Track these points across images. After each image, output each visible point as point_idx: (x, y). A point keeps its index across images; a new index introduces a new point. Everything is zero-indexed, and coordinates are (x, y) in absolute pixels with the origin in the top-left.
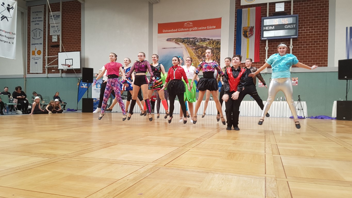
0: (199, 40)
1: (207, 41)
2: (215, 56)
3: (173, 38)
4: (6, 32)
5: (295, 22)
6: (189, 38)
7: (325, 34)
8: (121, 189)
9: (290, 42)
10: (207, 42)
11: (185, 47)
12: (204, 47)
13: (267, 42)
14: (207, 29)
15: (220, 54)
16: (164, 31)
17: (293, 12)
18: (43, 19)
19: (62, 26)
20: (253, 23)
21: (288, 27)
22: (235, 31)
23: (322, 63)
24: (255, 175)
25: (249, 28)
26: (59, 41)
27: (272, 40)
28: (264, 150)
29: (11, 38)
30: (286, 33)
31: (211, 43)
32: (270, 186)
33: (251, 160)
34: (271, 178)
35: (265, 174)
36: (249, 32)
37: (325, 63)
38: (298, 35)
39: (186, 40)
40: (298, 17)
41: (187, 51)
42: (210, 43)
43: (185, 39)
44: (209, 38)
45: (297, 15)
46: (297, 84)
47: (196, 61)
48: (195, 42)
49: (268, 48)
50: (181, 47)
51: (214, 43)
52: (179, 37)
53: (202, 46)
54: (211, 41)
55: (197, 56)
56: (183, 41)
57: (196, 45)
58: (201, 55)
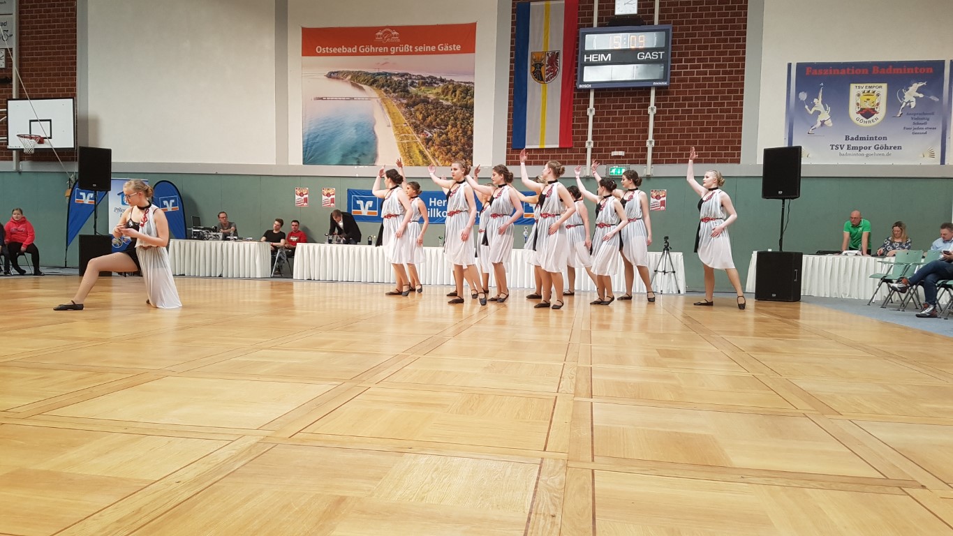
0: (417, 81)
1: (437, 84)
2: (459, 126)
3: (346, 70)
5: (664, 46)
6: (391, 74)
7: (737, 79)
9: (650, 98)
10: (438, 87)
11: (379, 99)
12: (430, 100)
13: (592, 94)
14: (437, 52)
15: (473, 122)
16: (319, 49)
17: (660, 17)
19: (20, 23)
20: (556, 44)
21: (646, 57)
22: (512, 61)
23: (726, 155)
25: (548, 54)
26: (11, 66)
27: (604, 89)
30: (639, 74)
31: (450, 92)
36: (547, 66)
37: (733, 155)
38: (669, 79)
39: (381, 80)
40: (671, 30)
41: (386, 110)
42: (445, 91)
43: (379, 77)
44: (443, 78)
45: (670, 27)
46: (662, 208)
47: (410, 139)
48: (407, 86)
49: (594, 112)
50: (369, 99)
51: (456, 91)
52: (363, 70)
53: (424, 97)
54: (450, 86)
55: (412, 123)
56: (372, 80)
57: (410, 95)
58: (422, 123)
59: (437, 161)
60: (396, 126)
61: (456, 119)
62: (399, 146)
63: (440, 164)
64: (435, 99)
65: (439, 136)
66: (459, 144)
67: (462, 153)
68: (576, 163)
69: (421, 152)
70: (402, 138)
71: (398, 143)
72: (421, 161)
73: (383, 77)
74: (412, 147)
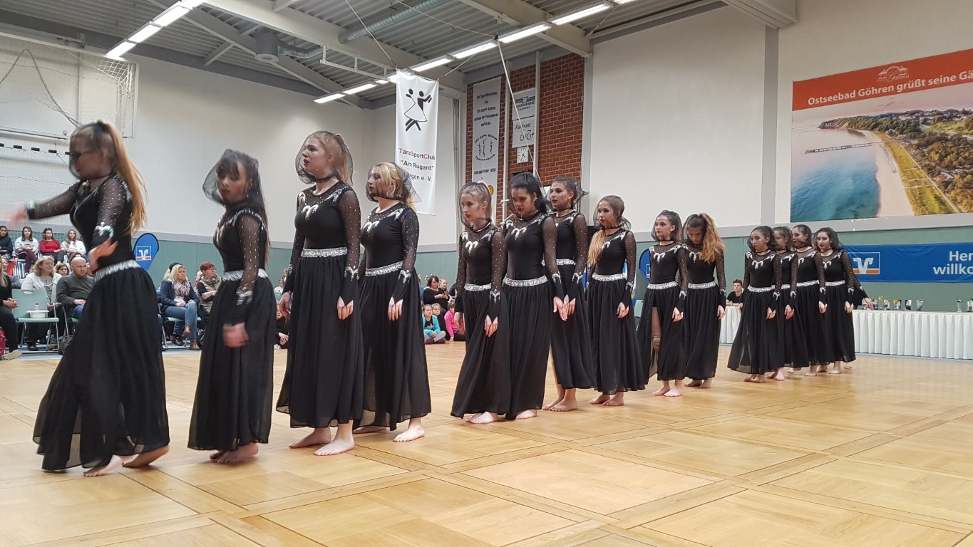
0: (931, 118)
1: (960, 117)
3: (842, 117)
4: (415, 155)
6: (897, 115)
10: (959, 121)
11: (883, 144)
12: (949, 137)
14: (958, 82)
16: (810, 101)
18: (498, 111)
19: (540, 122)
26: (533, 159)
29: (425, 168)
39: (885, 122)
41: (890, 154)
42: (970, 125)
43: (882, 119)
44: (967, 109)
47: (923, 184)
48: (919, 125)
50: (870, 144)
52: (862, 115)
53: (942, 134)
55: (925, 166)
56: (874, 124)
57: (922, 134)
58: (938, 165)
59: (960, 206)
60: (904, 172)
62: (908, 193)
63: (963, 210)
64: (955, 135)
65: (962, 177)
69: (937, 198)
70: (912, 184)
71: (906, 190)
72: (938, 208)
73: (888, 118)
74: (925, 193)
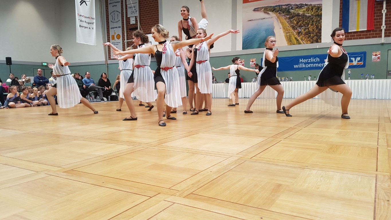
0: (294, 7)
1: (304, 7)
2: (314, 25)
3: (261, 6)
4: (86, 17)
6: (282, 5)
8: (204, 181)
11: (276, 17)
12: (300, 15)
13: (385, 3)
15: (321, 22)
24: (362, 172)
26: (137, 23)
28: (377, 141)
29: (91, 23)
31: (310, 10)
32: (382, 186)
33: (359, 154)
34: (384, 176)
35: (377, 171)
39: (277, 8)
41: (279, 21)
42: (308, 10)
43: (277, 7)
44: (307, 4)
47: (291, 33)
48: (289, 10)
49: (386, 11)
50: (272, 18)
51: (313, 9)
52: (269, 5)
53: (297, 13)
54: (310, 7)
55: (292, 26)
56: (273, 9)
57: (291, 13)
58: (296, 25)
59: (303, 41)
60: (284, 28)
61: (313, 22)
62: (285, 37)
63: (305, 43)
64: (302, 14)
65: (305, 30)
66: (315, 33)
67: (316, 37)
68: (376, 37)
69: (296, 38)
70: (287, 33)
71: (285, 35)
72: (296, 42)
73: (278, 7)
74: (291, 37)
